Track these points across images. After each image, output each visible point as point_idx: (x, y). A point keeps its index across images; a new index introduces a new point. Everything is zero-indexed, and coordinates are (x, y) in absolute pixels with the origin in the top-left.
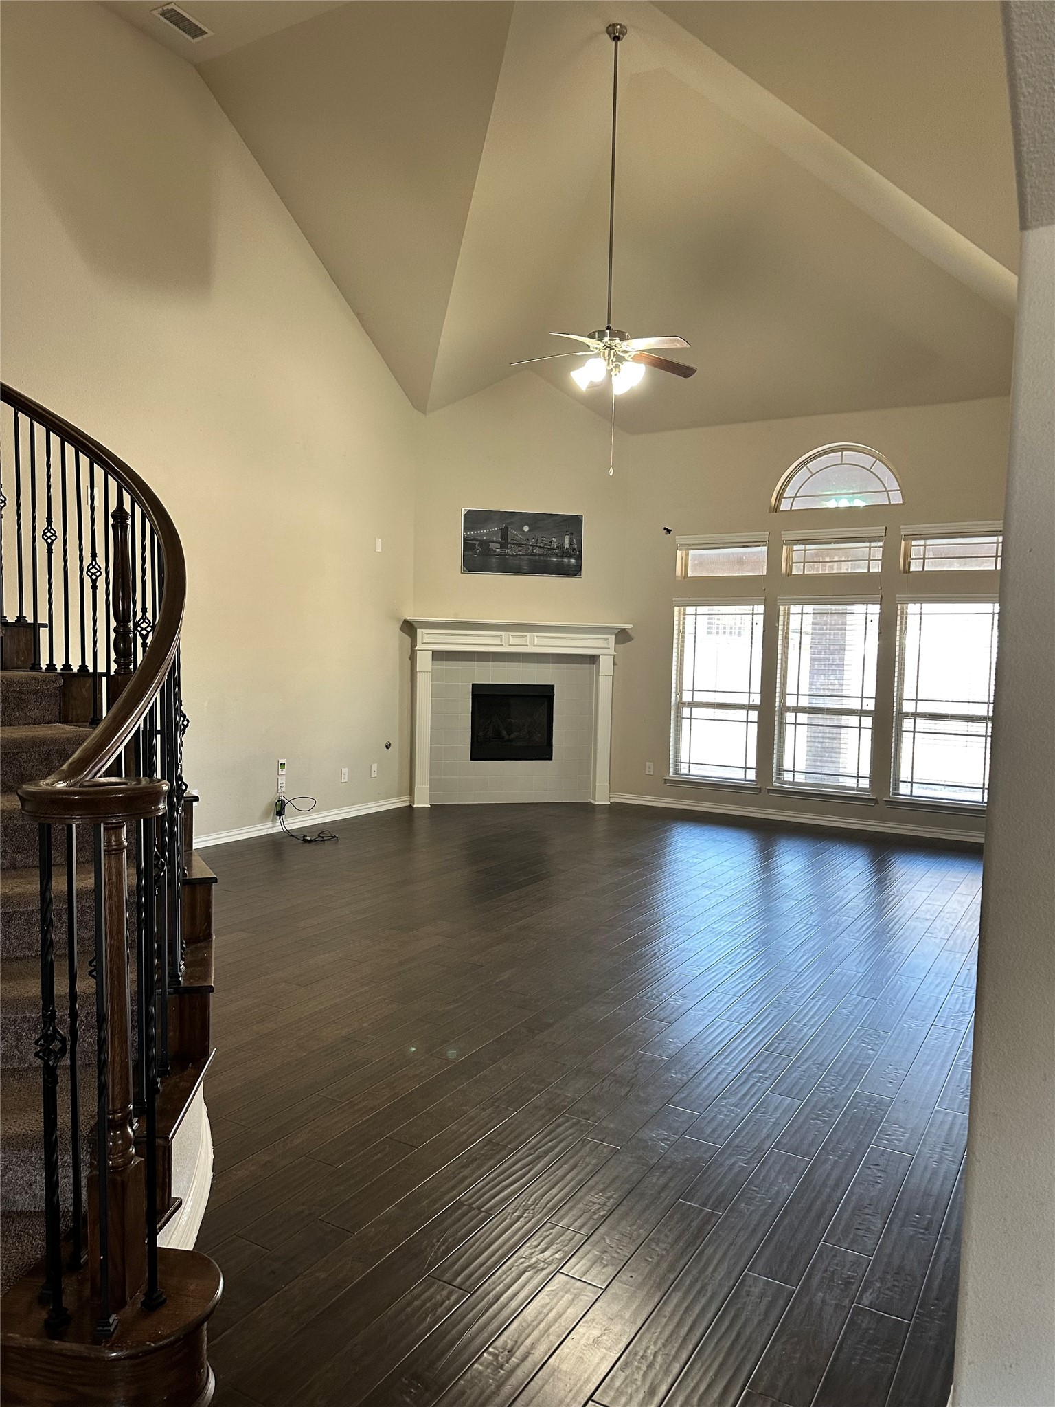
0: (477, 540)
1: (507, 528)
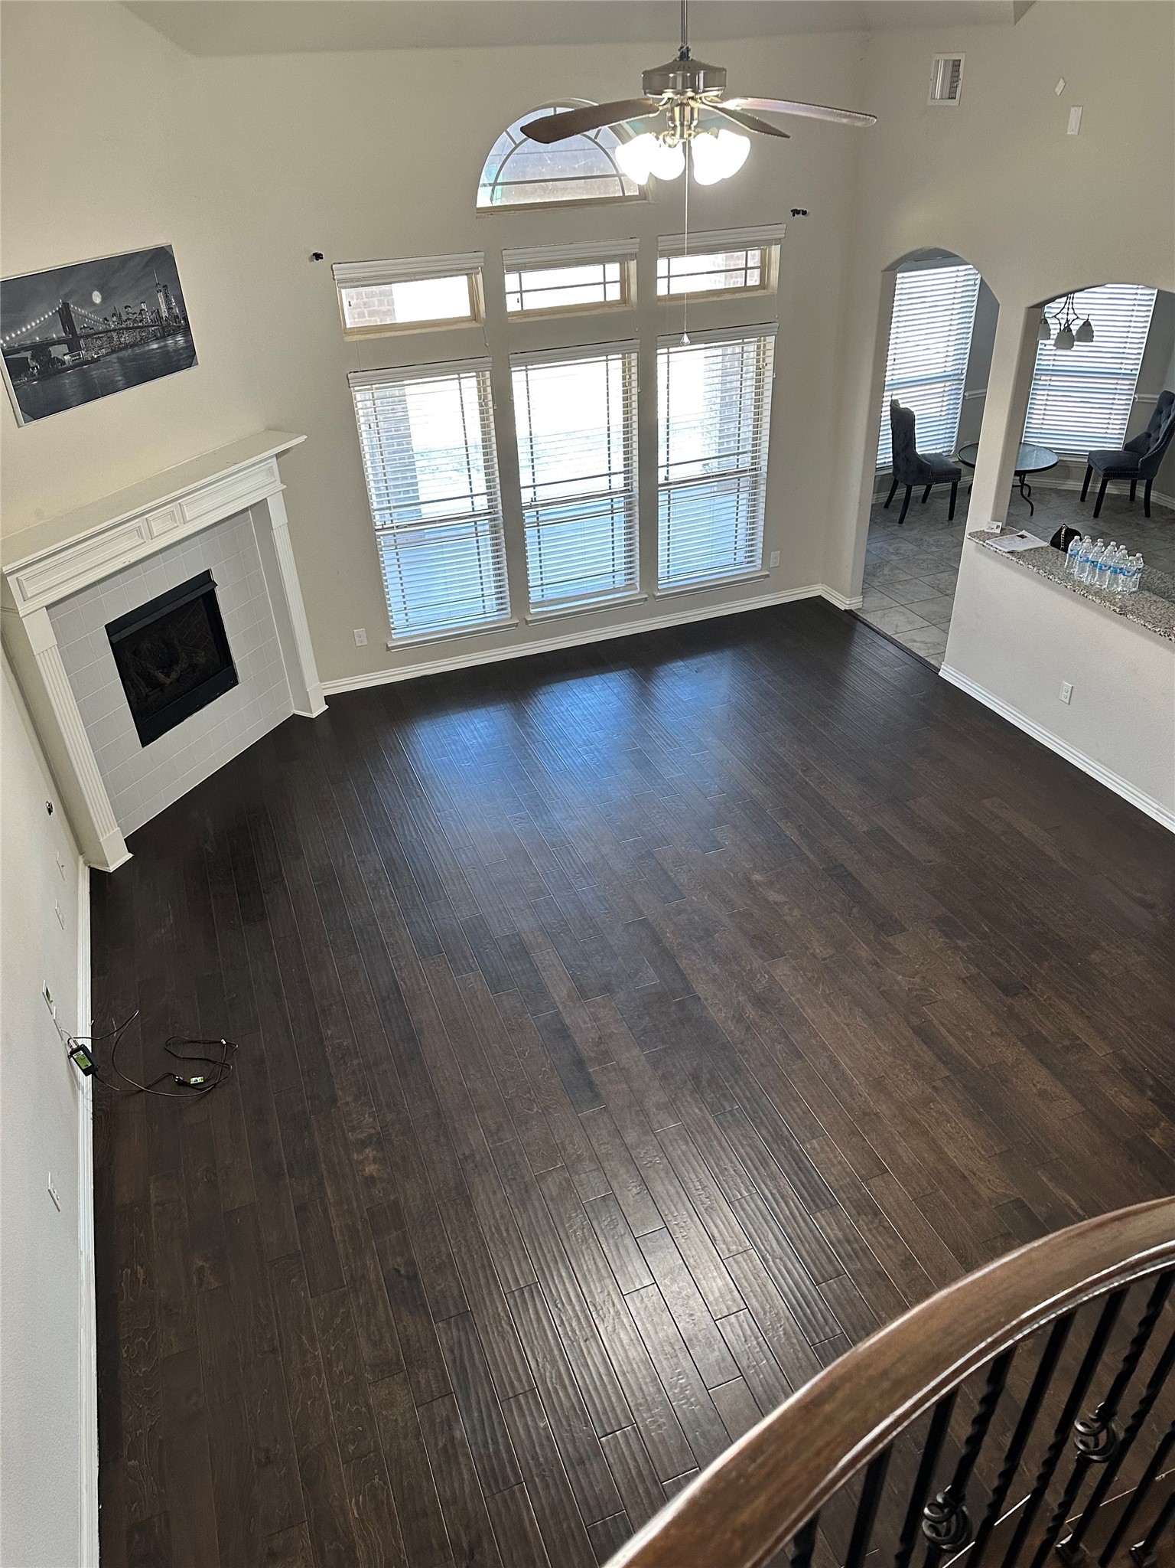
0: (26, 349)
1: (66, 305)
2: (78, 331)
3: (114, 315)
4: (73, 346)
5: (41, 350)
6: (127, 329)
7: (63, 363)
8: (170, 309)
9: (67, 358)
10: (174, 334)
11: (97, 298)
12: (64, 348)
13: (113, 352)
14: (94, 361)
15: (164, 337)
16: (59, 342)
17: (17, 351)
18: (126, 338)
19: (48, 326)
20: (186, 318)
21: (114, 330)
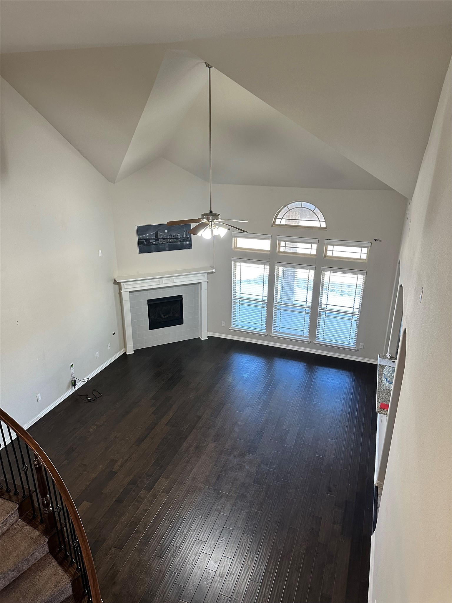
0: (144, 239)
1: (157, 232)
2: (159, 237)
3: (170, 235)
4: (156, 240)
5: (148, 240)
6: (173, 238)
7: (153, 243)
8: (186, 235)
9: (154, 242)
10: (187, 241)
11: (166, 231)
12: (154, 240)
13: (167, 243)
14: (161, 244)
15: (183, 241)
16: (153, 239)
17: (142, 239)
18: (172, 240)
19: (152, 235)
20: (191, 238)
21: (169, 238)
